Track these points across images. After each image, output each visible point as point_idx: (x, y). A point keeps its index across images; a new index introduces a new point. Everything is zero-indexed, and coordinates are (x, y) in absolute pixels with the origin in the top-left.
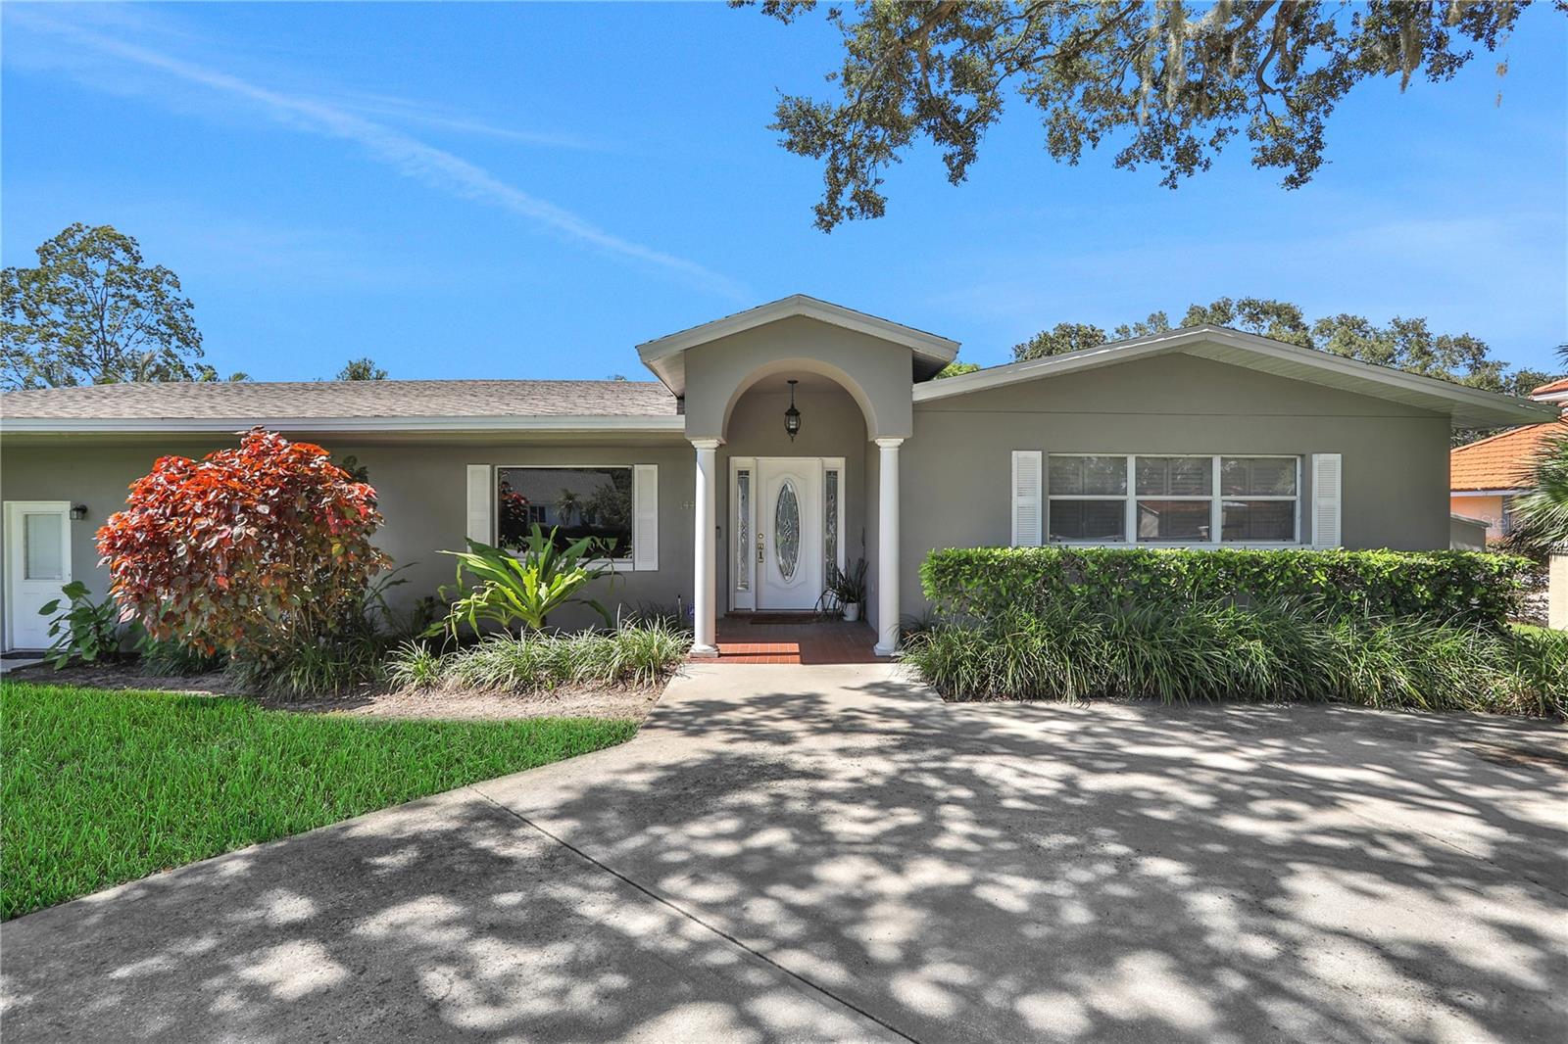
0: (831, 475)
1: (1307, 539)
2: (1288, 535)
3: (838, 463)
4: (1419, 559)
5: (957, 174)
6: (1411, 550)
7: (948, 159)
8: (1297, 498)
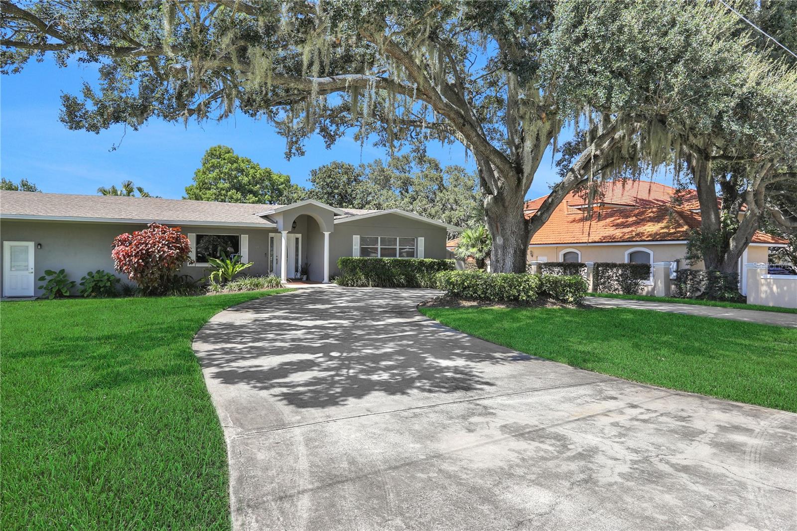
0: (297, 239)
1: (417, 257)
2: (413, 256)
3: (299, 236)
4: (435, 260)
5: (328, 147)
6: (434, 259)
7: (326, 142)
8: (415, 247)
